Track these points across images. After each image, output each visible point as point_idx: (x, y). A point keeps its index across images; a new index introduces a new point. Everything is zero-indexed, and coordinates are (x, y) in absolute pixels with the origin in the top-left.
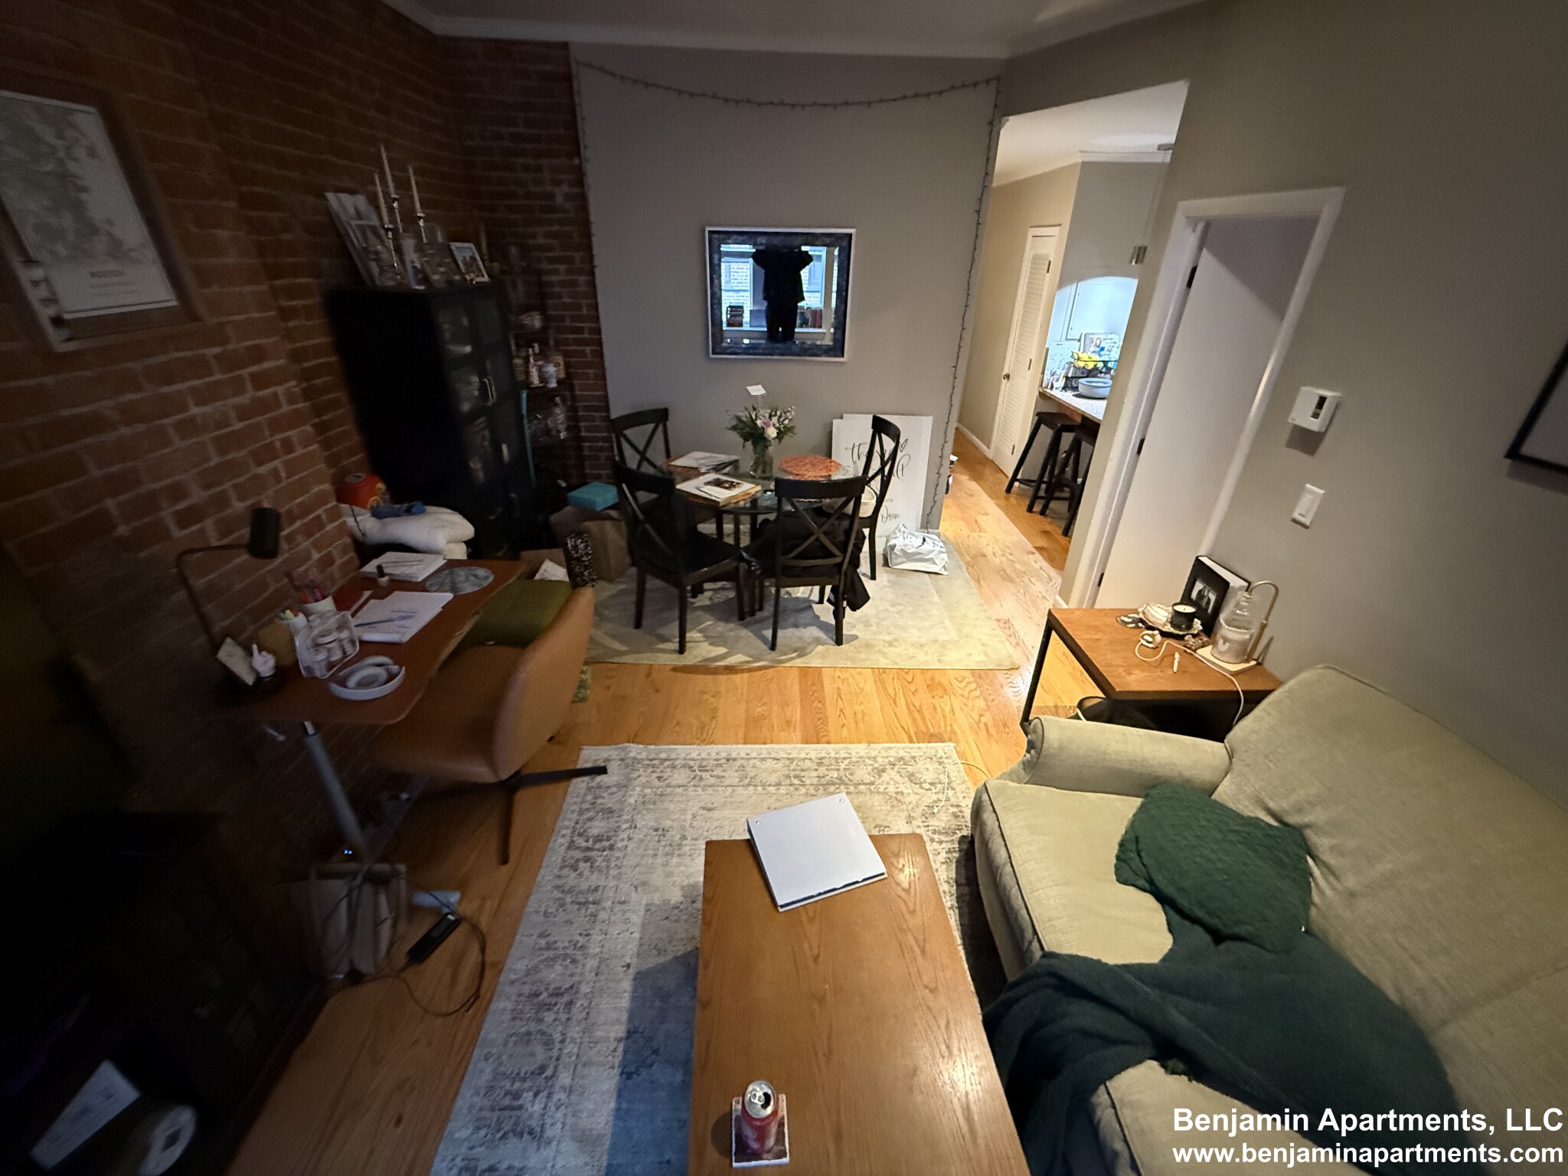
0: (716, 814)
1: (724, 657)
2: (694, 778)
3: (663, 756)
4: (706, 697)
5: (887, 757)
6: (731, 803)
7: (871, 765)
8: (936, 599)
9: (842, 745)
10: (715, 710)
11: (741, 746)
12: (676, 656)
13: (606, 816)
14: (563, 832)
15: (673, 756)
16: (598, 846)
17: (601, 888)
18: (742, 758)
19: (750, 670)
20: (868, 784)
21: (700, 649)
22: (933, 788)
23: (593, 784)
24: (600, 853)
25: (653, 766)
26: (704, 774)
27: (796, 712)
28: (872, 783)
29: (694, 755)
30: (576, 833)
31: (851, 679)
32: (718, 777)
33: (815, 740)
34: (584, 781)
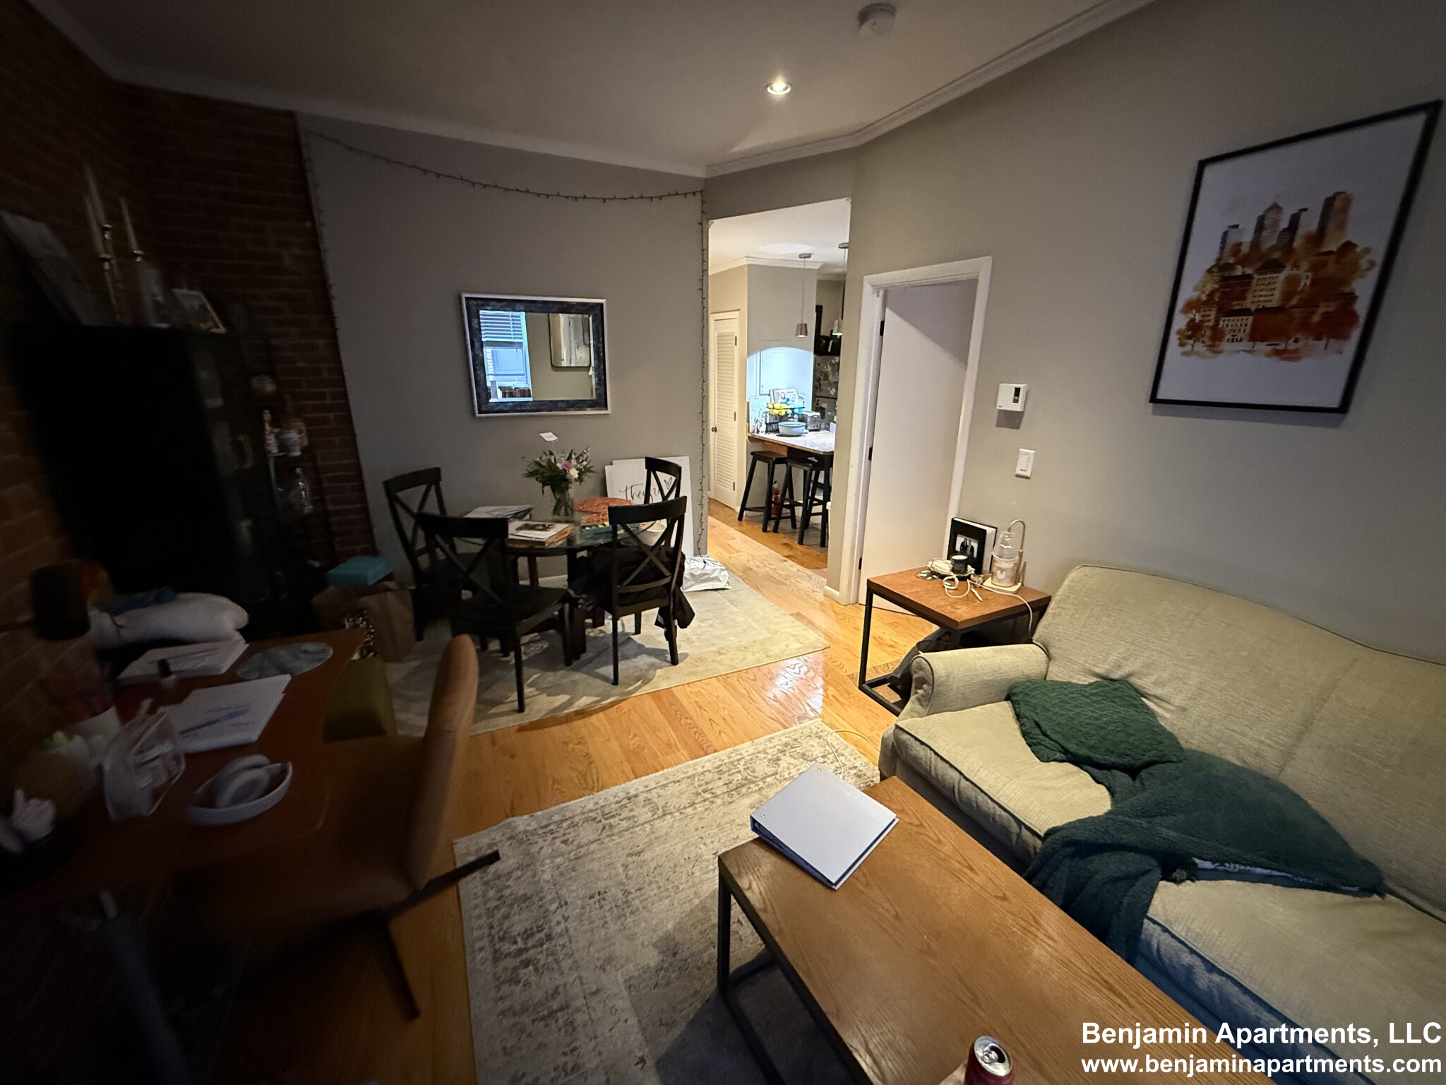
0: (647, 855)
1: (569, 703)
2: (604, 828)
3: (556, 818)
4: (571, 746)
5: (774, 747)
6: (656, 838)
7: (765, 758)
8: (734, 609)
9: (730, 750)
10: (587, 755)
11: (635, 781)
12: (517, 716)
13: (524, 905)
14: (478, 945)
15: (568, 814)
16: (531, 943)
17: (561, 989)
18: (643, 792)
19: (604, 708)
20: (772, 775)
21: (541, 704)
22: (826, 760)
23: (490, 876)
24: (540, 949)
25: (552, 832)
26: (612, 821)
27: (669, 733)
28: (776, 773)
29: (590, 806)
30: (496, 938)
31: (702, 691)
32: (629, 818)
33: (703, 753)
34: (474, 878)
